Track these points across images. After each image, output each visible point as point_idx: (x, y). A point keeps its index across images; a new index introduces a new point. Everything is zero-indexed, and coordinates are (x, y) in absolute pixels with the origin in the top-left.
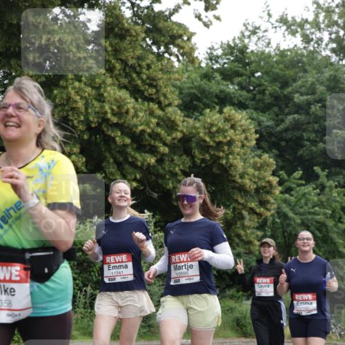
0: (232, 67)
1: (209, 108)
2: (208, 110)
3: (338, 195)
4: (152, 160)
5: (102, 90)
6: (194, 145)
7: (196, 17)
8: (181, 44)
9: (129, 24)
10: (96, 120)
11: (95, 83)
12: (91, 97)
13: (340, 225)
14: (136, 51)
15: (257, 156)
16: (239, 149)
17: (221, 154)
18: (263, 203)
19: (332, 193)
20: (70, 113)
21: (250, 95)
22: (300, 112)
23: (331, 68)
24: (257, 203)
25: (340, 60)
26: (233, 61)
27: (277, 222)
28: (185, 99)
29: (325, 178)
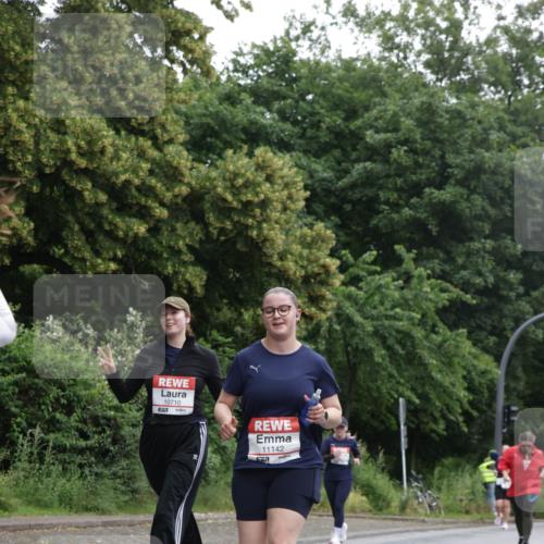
1: (231, 147)
2: (230, 152)
3: (432, 289)
4: (142, 229)
6: (207, 205)
7: (213, 3)
8: (189, 45)
9: (107, 10)
10: (52, 162)
12: (44, 125)
13: (434, 336)
15: (306, 225)
16: (278, 214)
18: (315, 300)
19: (422, 287)
20: (10, 150)
21: (296, 130)
22: (375, 157)
23: (424, 90)
24: (307, 300)
25: (438, 80)
26: (271, 74)
27: (336, 331)
28: (194, 133)
29: (412, 263)
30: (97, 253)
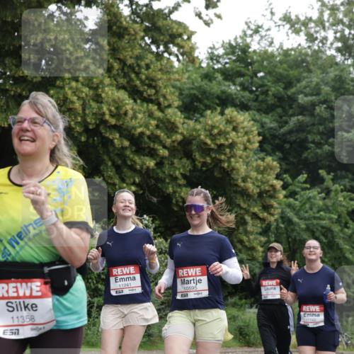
0: (234, 66)
1: (209, 109)
2: (209, 112)
3: (345, 199)
4: (151, 164)
5: (100, 90)
6: (194, 147)
7: (196, 15)
8: (181, 44)
9: (127, 22)
10: (93, 121)
11: (93, 83)
12: (88, 98)
13: (346, 230)
14: (134, 51)
15: (260, 159)
16: (241, 152)
17: (223, 157)
18: (266, 208)
19: (338, 198)
20: (67, 114)
21: (252, 96)
22: (305, 113)
23: (337, 68)
24: (261, 208)
25: (345, 59)
26: (234, 61)
27: (281, 228)
28: (185, 100)
29: (330, 182)
30: (123, 180)
